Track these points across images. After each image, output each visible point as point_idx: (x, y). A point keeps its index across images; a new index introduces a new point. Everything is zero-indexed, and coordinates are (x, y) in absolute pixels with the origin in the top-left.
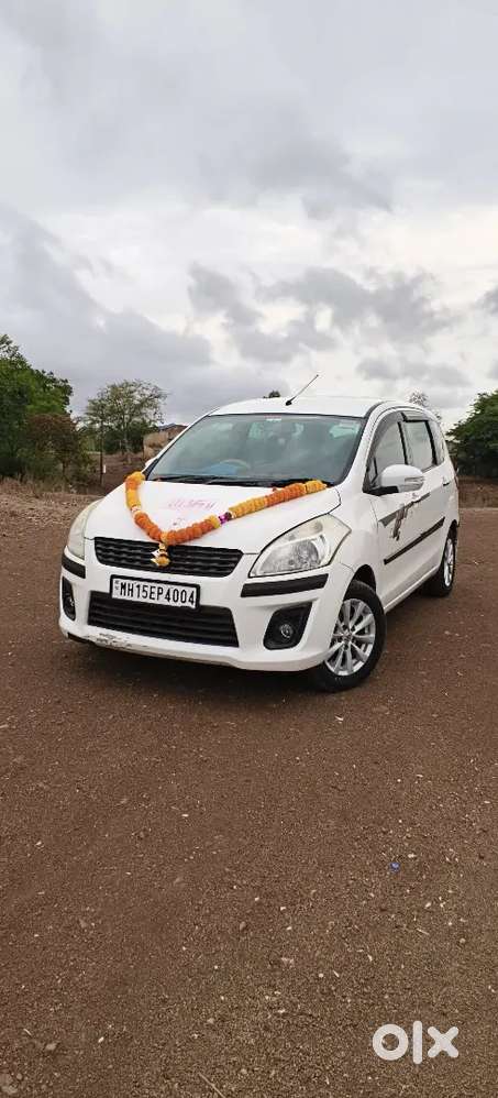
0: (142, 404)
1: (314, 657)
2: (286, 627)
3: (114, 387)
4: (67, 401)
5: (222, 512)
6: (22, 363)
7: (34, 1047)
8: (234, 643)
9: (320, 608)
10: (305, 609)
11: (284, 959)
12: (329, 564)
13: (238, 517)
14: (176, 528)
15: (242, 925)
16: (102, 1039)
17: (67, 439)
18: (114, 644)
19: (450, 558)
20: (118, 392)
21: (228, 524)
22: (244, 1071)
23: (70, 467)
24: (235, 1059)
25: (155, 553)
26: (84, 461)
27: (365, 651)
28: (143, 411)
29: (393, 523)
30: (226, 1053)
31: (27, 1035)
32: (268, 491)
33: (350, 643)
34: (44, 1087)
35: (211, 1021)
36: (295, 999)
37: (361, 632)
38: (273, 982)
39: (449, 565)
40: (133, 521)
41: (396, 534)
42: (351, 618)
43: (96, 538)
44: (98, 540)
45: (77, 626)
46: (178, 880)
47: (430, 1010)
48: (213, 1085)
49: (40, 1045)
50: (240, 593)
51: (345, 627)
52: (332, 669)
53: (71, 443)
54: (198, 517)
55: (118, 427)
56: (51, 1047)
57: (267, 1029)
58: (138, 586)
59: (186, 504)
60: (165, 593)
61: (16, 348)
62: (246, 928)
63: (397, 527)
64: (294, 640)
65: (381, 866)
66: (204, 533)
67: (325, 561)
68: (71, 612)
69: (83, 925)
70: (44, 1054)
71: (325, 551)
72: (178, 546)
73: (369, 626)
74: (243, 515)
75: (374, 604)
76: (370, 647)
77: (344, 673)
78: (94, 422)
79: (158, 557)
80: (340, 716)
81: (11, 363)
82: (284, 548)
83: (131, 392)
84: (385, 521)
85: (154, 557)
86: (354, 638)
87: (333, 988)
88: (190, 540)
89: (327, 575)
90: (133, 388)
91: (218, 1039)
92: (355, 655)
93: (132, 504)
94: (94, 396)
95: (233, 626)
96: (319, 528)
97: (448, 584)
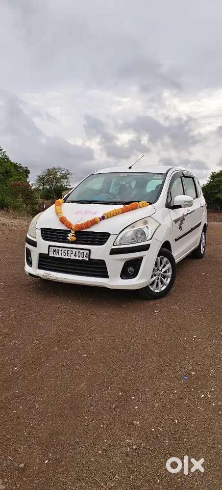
0: (61, 178)
1: (143, 283)
2: (131, 269)
3: (48, 170)
4: (27, 177)
5: (100, 216)
6: (7, 159)
7: (13, 465)
8: (107, 276)
9: (146, 260)
10: (140, 260)
11: (135, 422)
12: (151, 239)
13: (108, 218)
14: (79, 223)
15: (114, 406)
16: (47, 461)
17: (28, 194)
18: (50, 278)
19: (203, 241)
20: (51, 172)
21: (103, 222)
22: (117, 476)
23: (29, 206)
24: (113, 471)
25: (69, 235)
26: (35, 203)
27: (167, 281)
28: (62, 181)
29: (179, 222)
30: (108, 467)
31: (10, 460)
32: (122, 206)
33: (160, 277)
34: (18, 485)
35: (100, 452)
36: (141, 441)
37: (165, 272)
38: (130, 434)
39: (203, 244)
40: (58, 219)
41: (180, 228)
42: (160, 265)
43: (41, 229)
44: (42, 230)
45: (33, 270)
46: (82, 385)
47: (207, 446)
48: (102, 484)
49: (16, 465)
50: (109, 253)
51: (158, 270)
52: (152, 289)
53: (29, 195)
54: (89, 218)
55: (51, 188)
56: (22, 465)
57: (127, 456)
58: (61, 250)
59: (84, 212)
60: (74, 254)
61: (5, 152)
62: (115, 407)
63: (181, 224)
64: (134, 275)
65: (179, 378)
66: (92, 225)
67: (148, 238)
68: (30, 263)
69: (37, 406)
70: (18, 469)
71: (149, 233)
72: (80, 232)
73: (169, 269)
74: (111, 217)
75: (171, 259)
76: (169, 279)
77: (157, 291)
78: (40, 185)
79: (71, 236)
80: (156, 310)
81: (3, 159)
82: (129, 232)
83: (56, 172)
84: (176, 221)
85: (69, 237)
86: (162, 275)
87: (159, 436)
88: (86, 228)
89: (150, 244)
90: (57, 170)
91: (104, 461)
92: (162, 282)
93: (58, 213)
94: (40, 174)
95: (106, 268)
96: (146, 223)
97: (202, 253)
